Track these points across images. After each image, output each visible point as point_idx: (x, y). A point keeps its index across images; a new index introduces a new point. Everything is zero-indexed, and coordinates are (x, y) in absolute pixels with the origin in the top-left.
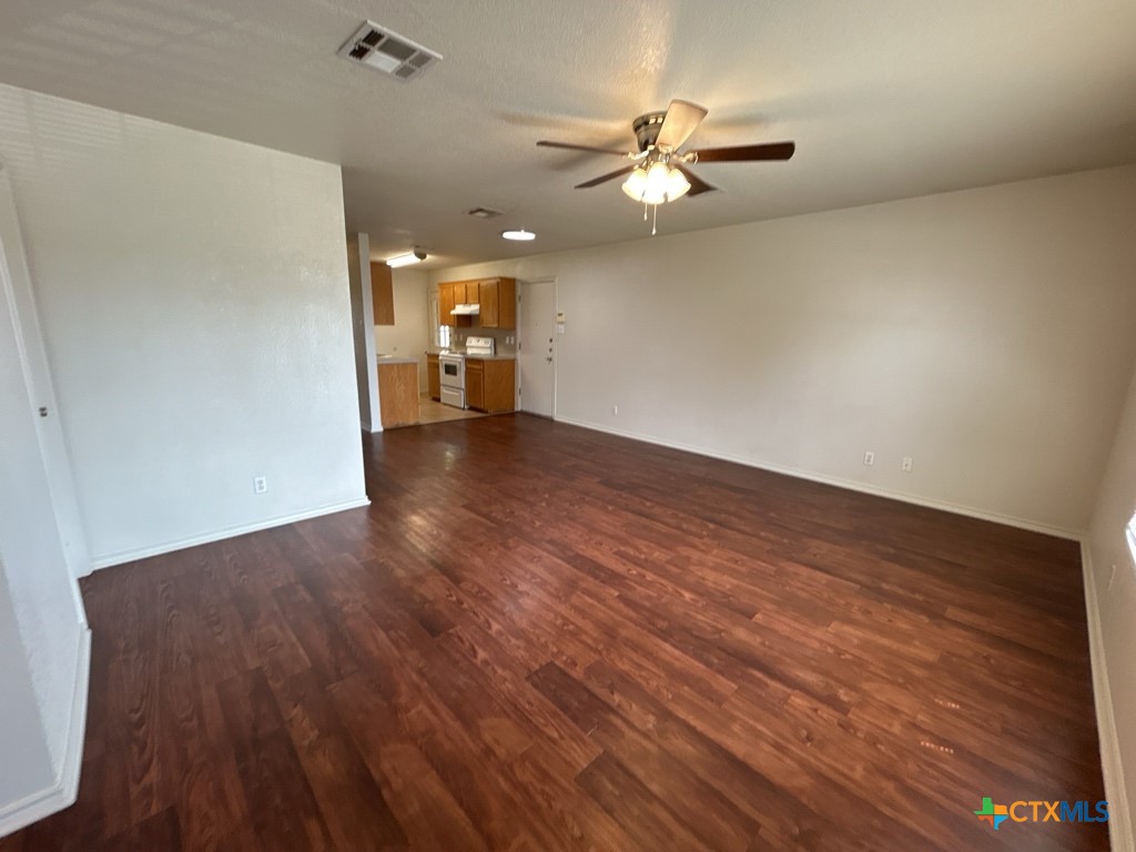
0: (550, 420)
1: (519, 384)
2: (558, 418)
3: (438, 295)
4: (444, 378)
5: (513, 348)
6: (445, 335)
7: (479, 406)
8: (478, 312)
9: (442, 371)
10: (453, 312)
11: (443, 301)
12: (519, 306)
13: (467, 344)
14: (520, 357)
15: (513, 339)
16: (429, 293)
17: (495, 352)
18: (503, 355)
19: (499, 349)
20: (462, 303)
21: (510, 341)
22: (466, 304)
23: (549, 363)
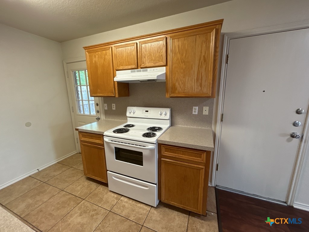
6: (89, 105)
9: (110, 157)
13: (128, 114)
15: (206, 108)
16: (65, 64)
17: (172, 124)
20: (130, 67)
21: (201, 111)
22: (137, 68)
23: (289, 141)
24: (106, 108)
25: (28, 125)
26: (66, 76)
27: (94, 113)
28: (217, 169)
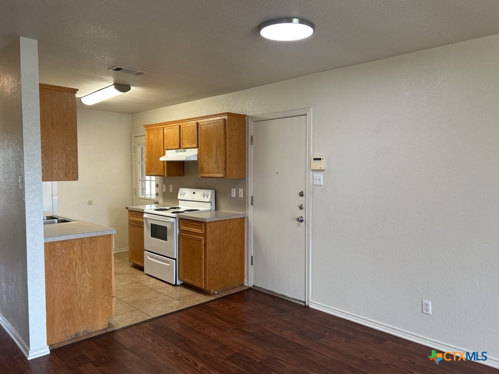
0: (304, 308)
1: (250, 250)
2: (315, 304)
3: (143, 140)
4: (150, 242)
5: (242, 203)
6: (150, 186)
7: (197, 284)
8: (196, 159)
9: (147, 232)
10: (162, 159)
11: (150, 146)
12: (251, 149)
13: (179, 197)
14: (252, 215)
15: (241, 191)
16: (133, 137)
17: (216, 209)
18: (228, 212)
19: (222, 204)
20: (174, 148)
21: (237, 193)
22: (180, 148)
23: (299, 226)
24: (164, 191)
25: (90, 203)
26: (133, 152)
27: (153, 197)
28: (252, 264)
